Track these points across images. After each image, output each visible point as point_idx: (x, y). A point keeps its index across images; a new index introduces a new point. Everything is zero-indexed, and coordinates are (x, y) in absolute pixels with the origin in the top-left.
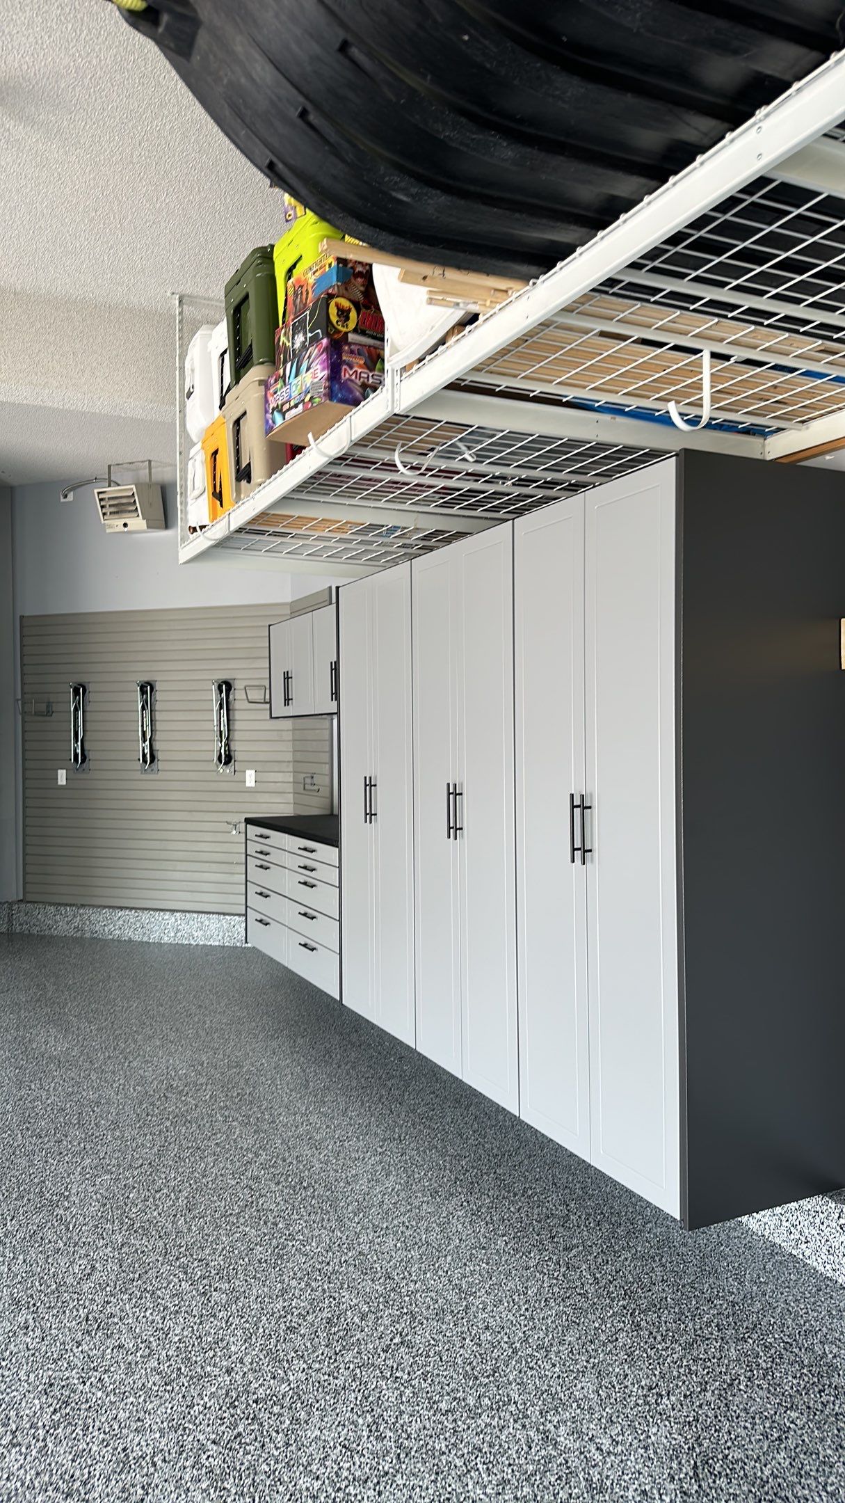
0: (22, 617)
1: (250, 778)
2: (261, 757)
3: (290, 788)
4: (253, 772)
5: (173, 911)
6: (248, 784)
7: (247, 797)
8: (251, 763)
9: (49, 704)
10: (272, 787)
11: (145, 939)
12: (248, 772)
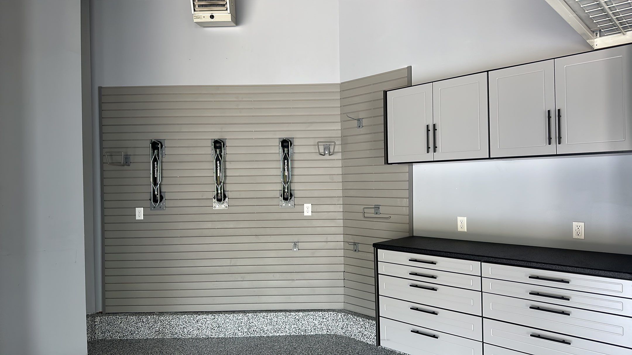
0: (100, 88)
1: (308, 210)
2: (316, 194)
3: (340, 216)
4: (310, 205)
5: (244, 312)
6: (306, 214)
7: (305, 223)
8: (308, 199)
9: (127, 157)
10: (325, 216)
11: (222, 336)
12: (306, 205)
